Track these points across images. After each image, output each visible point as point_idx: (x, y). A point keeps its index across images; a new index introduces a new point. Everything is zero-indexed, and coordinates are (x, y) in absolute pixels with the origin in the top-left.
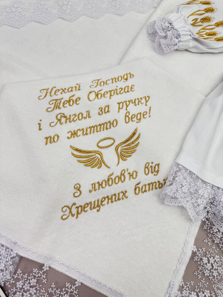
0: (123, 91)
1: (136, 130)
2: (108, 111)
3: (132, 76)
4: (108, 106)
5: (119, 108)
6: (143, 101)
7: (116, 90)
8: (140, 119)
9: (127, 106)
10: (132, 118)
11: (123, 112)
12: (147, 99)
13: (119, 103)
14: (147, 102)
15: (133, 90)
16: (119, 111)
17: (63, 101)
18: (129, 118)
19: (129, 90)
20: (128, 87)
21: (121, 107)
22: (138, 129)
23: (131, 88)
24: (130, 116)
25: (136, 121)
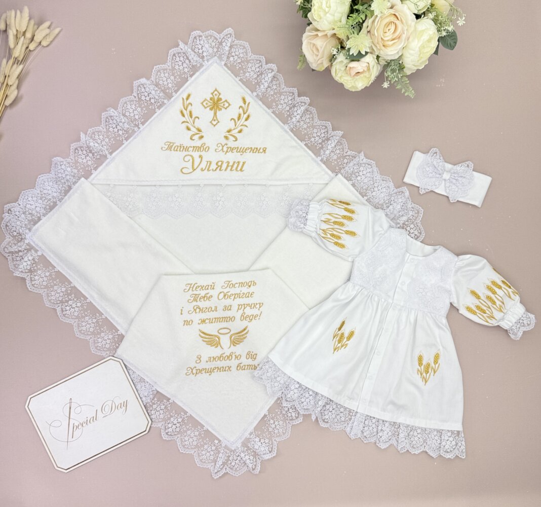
0: (244, 296)
1: (247, 327)
2: (230, 309)
3: (255, 284)
4: (231, 306)
5: (238, 309)
6: (258, 306)
7: (240, 294)
8: (252, 319)
9: (244, 308)
10: (246, 318)
11: (241, 312)
12: (261, 305)
13: (239, 305)
14: (260, 307)
15: (252, 296)
16: (238, 311)
17: (200, 296)
18: (244, 317)
19: (249, 296)
20: (249, 293)
21: (240, 308)
22: (248, 327)
23: (251, 294)
24: (245, 316)
25: (249, 320)
